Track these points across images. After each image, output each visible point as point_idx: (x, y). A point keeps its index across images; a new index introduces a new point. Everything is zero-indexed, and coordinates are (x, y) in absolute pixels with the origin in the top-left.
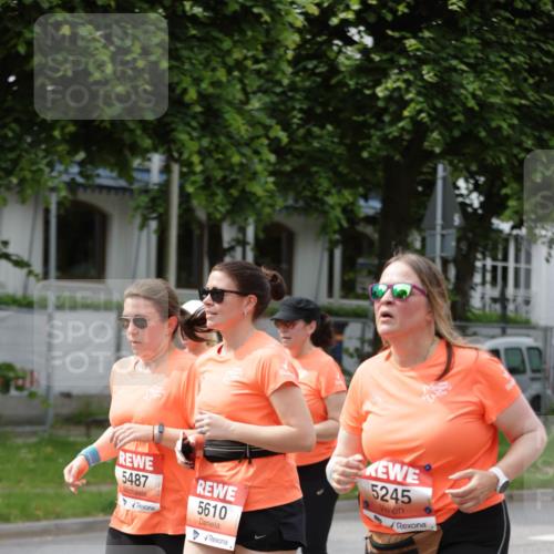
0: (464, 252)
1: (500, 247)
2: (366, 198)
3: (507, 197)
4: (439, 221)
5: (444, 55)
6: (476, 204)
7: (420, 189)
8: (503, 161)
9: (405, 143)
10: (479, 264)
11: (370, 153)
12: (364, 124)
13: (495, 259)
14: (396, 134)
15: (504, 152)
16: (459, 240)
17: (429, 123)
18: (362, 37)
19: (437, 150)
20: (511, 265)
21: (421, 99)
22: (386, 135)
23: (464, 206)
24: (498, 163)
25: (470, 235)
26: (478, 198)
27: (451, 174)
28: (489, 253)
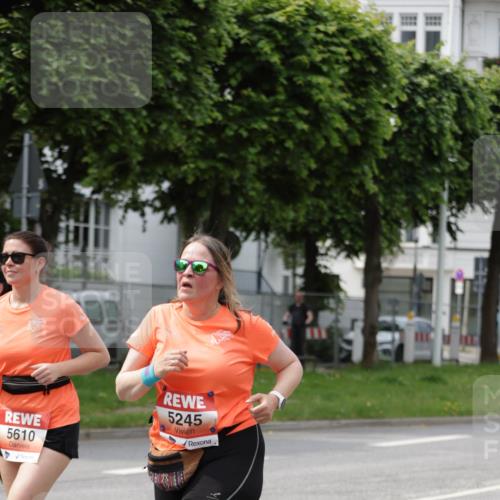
0: (49, 214)
1: (82, 210)
3: (87, 165)
4: (25, 184)
6: (60, 171)
7: (10, 155)
8: (84, 132)
10: (62, 225)
13: (77, 220)
15: (84, 124)
16: (43, 202)
17: (17, 96)
19: (24, 120)
20: (92, 226)
21: (10, 74)
23: (48, 173)
24: (78, 133)
25: (55, 198)
26: (62, 165)
27: (36, 142)
28: (72, 215)
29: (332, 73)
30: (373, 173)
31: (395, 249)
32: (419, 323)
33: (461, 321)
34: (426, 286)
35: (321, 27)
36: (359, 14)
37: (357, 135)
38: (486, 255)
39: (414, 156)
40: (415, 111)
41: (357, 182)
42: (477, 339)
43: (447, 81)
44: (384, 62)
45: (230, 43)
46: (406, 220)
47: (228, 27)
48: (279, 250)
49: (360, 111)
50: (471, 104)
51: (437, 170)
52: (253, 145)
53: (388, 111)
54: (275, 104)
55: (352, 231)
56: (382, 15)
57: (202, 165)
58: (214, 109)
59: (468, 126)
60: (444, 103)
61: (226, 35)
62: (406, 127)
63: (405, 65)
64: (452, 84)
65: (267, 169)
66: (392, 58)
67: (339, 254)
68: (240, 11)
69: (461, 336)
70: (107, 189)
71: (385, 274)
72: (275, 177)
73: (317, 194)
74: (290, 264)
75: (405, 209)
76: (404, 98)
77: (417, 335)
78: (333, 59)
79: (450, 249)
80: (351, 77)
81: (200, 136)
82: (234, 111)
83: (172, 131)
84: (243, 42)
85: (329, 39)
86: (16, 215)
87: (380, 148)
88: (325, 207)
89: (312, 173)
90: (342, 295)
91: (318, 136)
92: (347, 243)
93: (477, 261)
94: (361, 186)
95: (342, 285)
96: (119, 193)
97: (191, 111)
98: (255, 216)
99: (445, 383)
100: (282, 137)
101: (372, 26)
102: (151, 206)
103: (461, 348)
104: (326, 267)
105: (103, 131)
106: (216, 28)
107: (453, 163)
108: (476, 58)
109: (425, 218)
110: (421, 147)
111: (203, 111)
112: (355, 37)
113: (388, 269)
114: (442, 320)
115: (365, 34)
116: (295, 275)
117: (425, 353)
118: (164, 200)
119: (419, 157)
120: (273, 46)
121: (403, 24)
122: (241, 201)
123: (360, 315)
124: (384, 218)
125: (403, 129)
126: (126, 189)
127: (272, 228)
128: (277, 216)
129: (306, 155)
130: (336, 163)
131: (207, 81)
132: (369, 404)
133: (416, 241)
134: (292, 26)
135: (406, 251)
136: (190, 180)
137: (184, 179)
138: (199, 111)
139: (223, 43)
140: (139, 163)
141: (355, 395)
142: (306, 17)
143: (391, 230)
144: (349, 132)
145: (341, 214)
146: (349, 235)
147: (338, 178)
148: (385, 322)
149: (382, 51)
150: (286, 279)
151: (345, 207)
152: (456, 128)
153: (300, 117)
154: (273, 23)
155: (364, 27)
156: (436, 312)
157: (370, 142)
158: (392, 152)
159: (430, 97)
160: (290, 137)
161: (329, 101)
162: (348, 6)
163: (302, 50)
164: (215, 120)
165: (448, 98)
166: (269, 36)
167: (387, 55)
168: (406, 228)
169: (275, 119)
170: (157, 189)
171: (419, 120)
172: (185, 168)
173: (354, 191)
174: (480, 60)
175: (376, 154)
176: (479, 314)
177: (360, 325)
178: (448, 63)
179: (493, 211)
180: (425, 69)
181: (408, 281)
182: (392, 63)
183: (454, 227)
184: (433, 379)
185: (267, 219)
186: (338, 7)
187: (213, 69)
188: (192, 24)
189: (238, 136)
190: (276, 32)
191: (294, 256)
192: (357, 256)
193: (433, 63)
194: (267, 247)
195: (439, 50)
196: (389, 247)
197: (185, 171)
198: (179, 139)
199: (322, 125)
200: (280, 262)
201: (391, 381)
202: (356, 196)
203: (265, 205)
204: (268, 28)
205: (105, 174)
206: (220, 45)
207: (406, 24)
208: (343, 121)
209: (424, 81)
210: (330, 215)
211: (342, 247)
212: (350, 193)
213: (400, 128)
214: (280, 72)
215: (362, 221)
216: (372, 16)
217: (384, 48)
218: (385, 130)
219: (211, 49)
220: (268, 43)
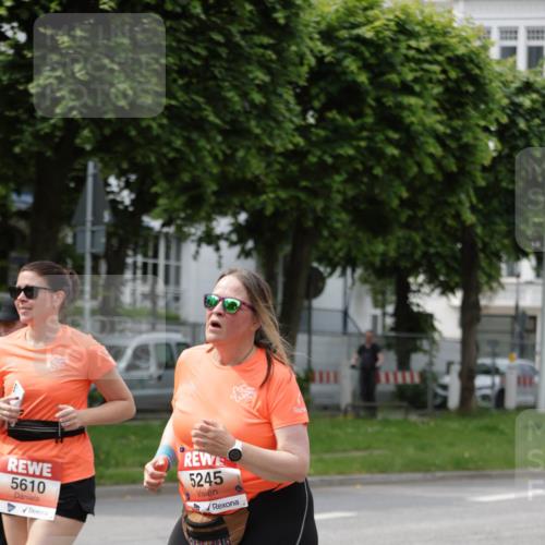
0: (115, 249)
1: (151, 245)
2: (19, 192)
3: (157, 196)
4: (89, 217)
6: (127, 202)
7: (72, 185)
8: (153, 159)
9: (57, 140)
10: (129, 261)
11: (22, 148)
12: (17, 120)
13: (145, 255)
14: (47, 130)
15: (154, 151)
16: (109, 236)
17: (80, 120)
18: (15, 33)
19: (88, 147)
20: (161, 262)
22: (38, 131)
23: (114, 204)
24: (147, 161)
25: (121, 232)
26: (129, 196)
27: (101, 171)
28: (139, 250)
29: (426, 93)
30: (471, 202)
31: (495, 285)
32: (522, 365)
34: (529, 325)
35: (413, 43)
36: (454, 28)
37: (452, 160)
40: (517, 134)
41: (453, 212)
44: (482, 81)
45: (313, 61)
46: (506, 253)
47: (311, 44)
48: (367, 287)
49: (456, 134)
52: (338, 173)
53: (487, 134)
54: (362, 128)
55: (447, 265)
56: (479, 29)
57: (283, 194)
58: (295, 133)
61: (308, 53)
62: (506, 151)
63: (505, 84)
65: (354, 198)
66: (491, 77)
67: (433, 290)
68: (323, 26)
70: (179, 222)
71: (484, 312)
72: (363, 207)
73: (410, 225)
74: (379, 303)
75: (506, 241)
76: (505, 120)
77: (519, 378)
78: (426, 78)
80: (445, 97)
81: (279, 163)
82: (317, 135)
83: (249, 158)
84: (328, 59)
85: (421, 56)
86: (79, 251)
87: (478, 174)
88: (418, 240)
89: (403, 203)
90: (436, 336)
91: (410, 161)
92: (442, 278)
94: (457, 216)
95: (436, 324)
96: (192, 226)
97: (271, 136)
98: (341, 249)
100: (370, 163)
101: (468, 41)
102: (227, 239)
104: (418, 305)
105: (175, 159)
106: (298, 45)
111: (284, 136)
112: (449, 54)
113: (486, 307)
115: (461, 50)
116: (384, 314)
117: (528, 399)
118: (242, 233)
120: (360, 64)
121: (502, 38)
122: (326, 233)
123: (457, 357)
124: (483, 250)
125: (503, 153)
126: (200, 221)
127: (359, 262)
128: (366, 249)
129: (397, 183)
130: (430, 191)
131: (287, 103)
132: (467, 455)
133: (518, 276)
134: (381, 42)
135: (506, 287)
136: (269, 211)
137: (262, 210)
139: (306, 62)
140: (214, 193)
141: (451, 445)
142: (396, 33)
143: (491, 264)
144: (443, 157)
145: (435, 247)
146: (444, 271)
147: (432, 208)
148: (484, 365)
149: (480, 68)
150: (375, 318)
151: (440, 239)
153: (390, 141)
154: (360, 39)
155: (460, 42)
156: (541, 353)
157: (468, 168)
158: (492, 179)
159: (533, 118)
160: (379, 163)
161: (422, 123)
162: (442, 20)
163: (392, 67)
164: (296, 145)
166: (355, 53)
167: (486, 73)
168: (507, 262)
169: (363, 144)
170: (232, 221)
172: (264, 197)
173: (450, 222)
175: (474, 182)
177: (456, 368)
180: (527, 87)
181: (508, 320)
182: (491, 81)
185: (354, 253)
186: (432, 21)
187: (294, 89)
188: (271, 41)
189: (322, 162)
190: (363, 49)
191: (383, 293)
192: (453, 292)
193: (535, 81)
194: (353, 284)
195: (541, 66)
196: (488, 283)
197: (264, 201)
198: (257, 166)
199: (414, 150)
200: (368, 301)
201: (492, 429)
202: (451, 227)
203: (351, 238)
204: (354, 45)
205: (177, 205)
206: (302, 64)
207: (506, 38)
208: (437, 145)
209: (526, 101)
210: (422, 248)
211: (437, 283)
212: (445, 224)
213: (500, 153)
214: (367, 92)
215: (459, 255)
216: (469, 30)
217: (482, 65)
218: (484, 155)
219: (291, 68)
220: (354, 61)
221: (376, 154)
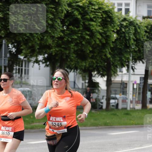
0: (11, 64)
1: (21, 63)
3: (22, 50)
4: (3, 55)
5: (5, 10)
6: (14, 51)
8: (21, 39)
10: (15, 68)
13: (19, 66)
15: (21, 37)
16: (9, 61)
17: (1, 28)
19: (3, 36)
20: (24, 68)
23: (10, 52)
24: (19, 40)
25: (12, 60)
26: (15, 49)
27: (7, 43)
29: (97, 21)
30: (109, 51)
31: (116, 74)
32: (123, 97)
33: (136, 96)
34: (125, 85)
35: (93, 7)
36: (105, 3)
37: (104, 40)
38: (143, 76)
39: (121, 46)
40: (122, 32)
41: (104, 54)
42: (141, 102)
43: (131, 23)
44: (112, 18)
45: (65, 12)
46: (119, 66)
47: (65, 7)
48: (81, 75)
49: (105, 33)
50: (139, 30)
51: (129, 50)
52: (73, 43)
53: (114, 33)
54: (79, 31)
55: (103, 69)
56: (112, 3)
57: (57, 49)
58: (61, 32)
59: (138, 37)
60: (130, 30)
61: (64, 10)
62: (119, 37)
63: (119, 19)
64: (133, 24)
65: (77, 50)
66: (115, 17)
67: (99, 76)
68: (68, 2)
69: (136, 101)
70: (28, 57)
71: (113, 82)
72: (79, 53)
73: (92, 58)
74: (84, 79)
75: (119, 62)
76: (118, 29)
77: (122, 101)
78: (97, 17)
79: (132, 74)
80: (102, 22)
81: (56, 40)
82: (67, 32)
83: (48, 39)
84: (70, 11)
85: (96, 11)
87: (111, 44)
88: (95, 62)
89: (90, 52)
90: (100, 89)
91: (92, 40)
92: (101, 73)
93: (141, 78)
94: (105, 55)
95: (100, 85)
96: (32, 58)
97: (54, 33)
98: (73, 65)
99: (131, 115)
100: (81, 41)
101: (109, 7)
102: (42, 62)
103: (136, 104)
104: (95, 80)
105: (27, 39)
106: (61, 7)
107: (133, 48)
108: (140, 16)
109: (125, 65)
110: (124, 44)
111: (57, 33)
112: (103, 10)
113: (113, 81)
114: (130, 96)
115: (107, 9)
116: (85, 82)
117: (125, 106)
118: (46, 60)
119: (123, 46)
120: (79, 13)
122: (69, 60)
123: (105, 95)
124: (112, 65)
125: (118, 38)
126: (34, 57)
127: (78, 68)
128: (80, 65)
129: (89, 46)
130: (98, 48)
131: (58, 23)
132: (108, 122)
133: (122, 72)
134: (84, 7)
135: (119, 75)
136: (54, 54)
137: (52, 53)
138: (56, 33)
139: (63, 12)
140: (38, 49)
141: (104, 119)
142: (89, 4)
143: (115, 69)
144: (101, 39)
145: (99, 64)
146: (102, 70)
147: (98, 53)
148: (112, 97)
149: (112, 14)
150: (83, 84)
151: (101, 62)
152: (134, 38)
153: (87, 34)
154: (79, 6)
155: (106, 7)
156: (128, 94)
157: (108, 42)
158: (115, 45)
159: (126, 28)
160: (84, 41)
161: (96, 30)
162: (101, 1)
163: (87, 14)
164: (61, 35)
165: (132, 28)
166: (77, 10)
167: (113, 15)
168: (119, 68)
169: (79, 35)
170: (43, 56)
171: (123, 35)
172: (52, 50)
173: (103, 57)
174: (142, 17)
175: (110, 46)
176: (141, 94)
177: (105, 98)
178: (131, 18)
179: (145, 63)
180: (125, 20)
181: (120, 84)
182: (115, 18)
183: (133, 68)
184: (127, 114)
185: (77, 65)
186: (98, 1)
187: (60, 20)
188: (54, 6)
189: (68, 40)
190: (79, 9)
191: (85, 77)
192: (104, 77)
193: (127, 18)
194: (77, 74)
195: (129, 14)
196: (114, 74)
197: (52, 51)
198: (50, 41)
199: (93, 37)
200: (81, 79)
201: (115, 115)
202: (104, 58)
203: (76, 61)
204: (77, 7)
205: (28, 52)
206: (62, 13)
207: (119, 6)
208: (100, 35)
209: (124, 23)
210: (96, 64)
211: (100, 74)
212: (102, 58)
213: (117, 38)
214: (80, 21)
215: (106, 66)
216: (109, 4)
217: (112, 13)
218: (113, 38)
219: (59, 14)
220: (77, 12)
221: (83, 38)
